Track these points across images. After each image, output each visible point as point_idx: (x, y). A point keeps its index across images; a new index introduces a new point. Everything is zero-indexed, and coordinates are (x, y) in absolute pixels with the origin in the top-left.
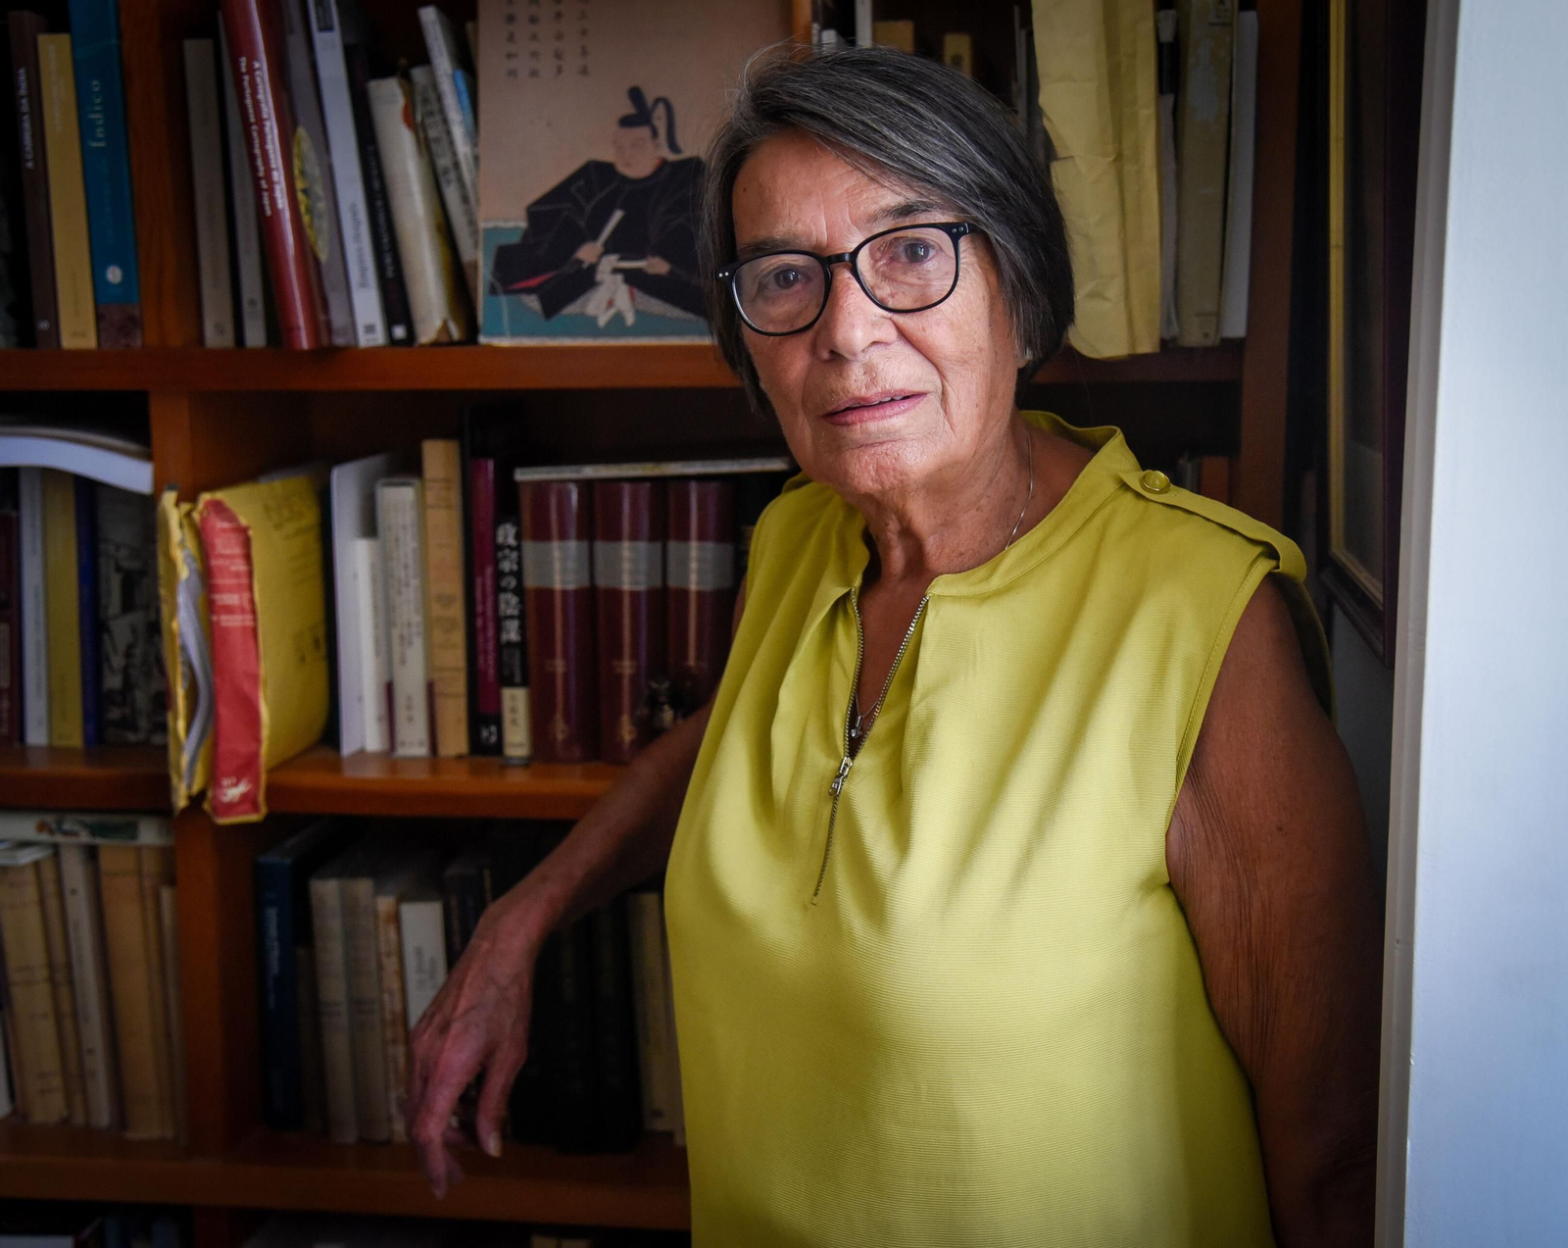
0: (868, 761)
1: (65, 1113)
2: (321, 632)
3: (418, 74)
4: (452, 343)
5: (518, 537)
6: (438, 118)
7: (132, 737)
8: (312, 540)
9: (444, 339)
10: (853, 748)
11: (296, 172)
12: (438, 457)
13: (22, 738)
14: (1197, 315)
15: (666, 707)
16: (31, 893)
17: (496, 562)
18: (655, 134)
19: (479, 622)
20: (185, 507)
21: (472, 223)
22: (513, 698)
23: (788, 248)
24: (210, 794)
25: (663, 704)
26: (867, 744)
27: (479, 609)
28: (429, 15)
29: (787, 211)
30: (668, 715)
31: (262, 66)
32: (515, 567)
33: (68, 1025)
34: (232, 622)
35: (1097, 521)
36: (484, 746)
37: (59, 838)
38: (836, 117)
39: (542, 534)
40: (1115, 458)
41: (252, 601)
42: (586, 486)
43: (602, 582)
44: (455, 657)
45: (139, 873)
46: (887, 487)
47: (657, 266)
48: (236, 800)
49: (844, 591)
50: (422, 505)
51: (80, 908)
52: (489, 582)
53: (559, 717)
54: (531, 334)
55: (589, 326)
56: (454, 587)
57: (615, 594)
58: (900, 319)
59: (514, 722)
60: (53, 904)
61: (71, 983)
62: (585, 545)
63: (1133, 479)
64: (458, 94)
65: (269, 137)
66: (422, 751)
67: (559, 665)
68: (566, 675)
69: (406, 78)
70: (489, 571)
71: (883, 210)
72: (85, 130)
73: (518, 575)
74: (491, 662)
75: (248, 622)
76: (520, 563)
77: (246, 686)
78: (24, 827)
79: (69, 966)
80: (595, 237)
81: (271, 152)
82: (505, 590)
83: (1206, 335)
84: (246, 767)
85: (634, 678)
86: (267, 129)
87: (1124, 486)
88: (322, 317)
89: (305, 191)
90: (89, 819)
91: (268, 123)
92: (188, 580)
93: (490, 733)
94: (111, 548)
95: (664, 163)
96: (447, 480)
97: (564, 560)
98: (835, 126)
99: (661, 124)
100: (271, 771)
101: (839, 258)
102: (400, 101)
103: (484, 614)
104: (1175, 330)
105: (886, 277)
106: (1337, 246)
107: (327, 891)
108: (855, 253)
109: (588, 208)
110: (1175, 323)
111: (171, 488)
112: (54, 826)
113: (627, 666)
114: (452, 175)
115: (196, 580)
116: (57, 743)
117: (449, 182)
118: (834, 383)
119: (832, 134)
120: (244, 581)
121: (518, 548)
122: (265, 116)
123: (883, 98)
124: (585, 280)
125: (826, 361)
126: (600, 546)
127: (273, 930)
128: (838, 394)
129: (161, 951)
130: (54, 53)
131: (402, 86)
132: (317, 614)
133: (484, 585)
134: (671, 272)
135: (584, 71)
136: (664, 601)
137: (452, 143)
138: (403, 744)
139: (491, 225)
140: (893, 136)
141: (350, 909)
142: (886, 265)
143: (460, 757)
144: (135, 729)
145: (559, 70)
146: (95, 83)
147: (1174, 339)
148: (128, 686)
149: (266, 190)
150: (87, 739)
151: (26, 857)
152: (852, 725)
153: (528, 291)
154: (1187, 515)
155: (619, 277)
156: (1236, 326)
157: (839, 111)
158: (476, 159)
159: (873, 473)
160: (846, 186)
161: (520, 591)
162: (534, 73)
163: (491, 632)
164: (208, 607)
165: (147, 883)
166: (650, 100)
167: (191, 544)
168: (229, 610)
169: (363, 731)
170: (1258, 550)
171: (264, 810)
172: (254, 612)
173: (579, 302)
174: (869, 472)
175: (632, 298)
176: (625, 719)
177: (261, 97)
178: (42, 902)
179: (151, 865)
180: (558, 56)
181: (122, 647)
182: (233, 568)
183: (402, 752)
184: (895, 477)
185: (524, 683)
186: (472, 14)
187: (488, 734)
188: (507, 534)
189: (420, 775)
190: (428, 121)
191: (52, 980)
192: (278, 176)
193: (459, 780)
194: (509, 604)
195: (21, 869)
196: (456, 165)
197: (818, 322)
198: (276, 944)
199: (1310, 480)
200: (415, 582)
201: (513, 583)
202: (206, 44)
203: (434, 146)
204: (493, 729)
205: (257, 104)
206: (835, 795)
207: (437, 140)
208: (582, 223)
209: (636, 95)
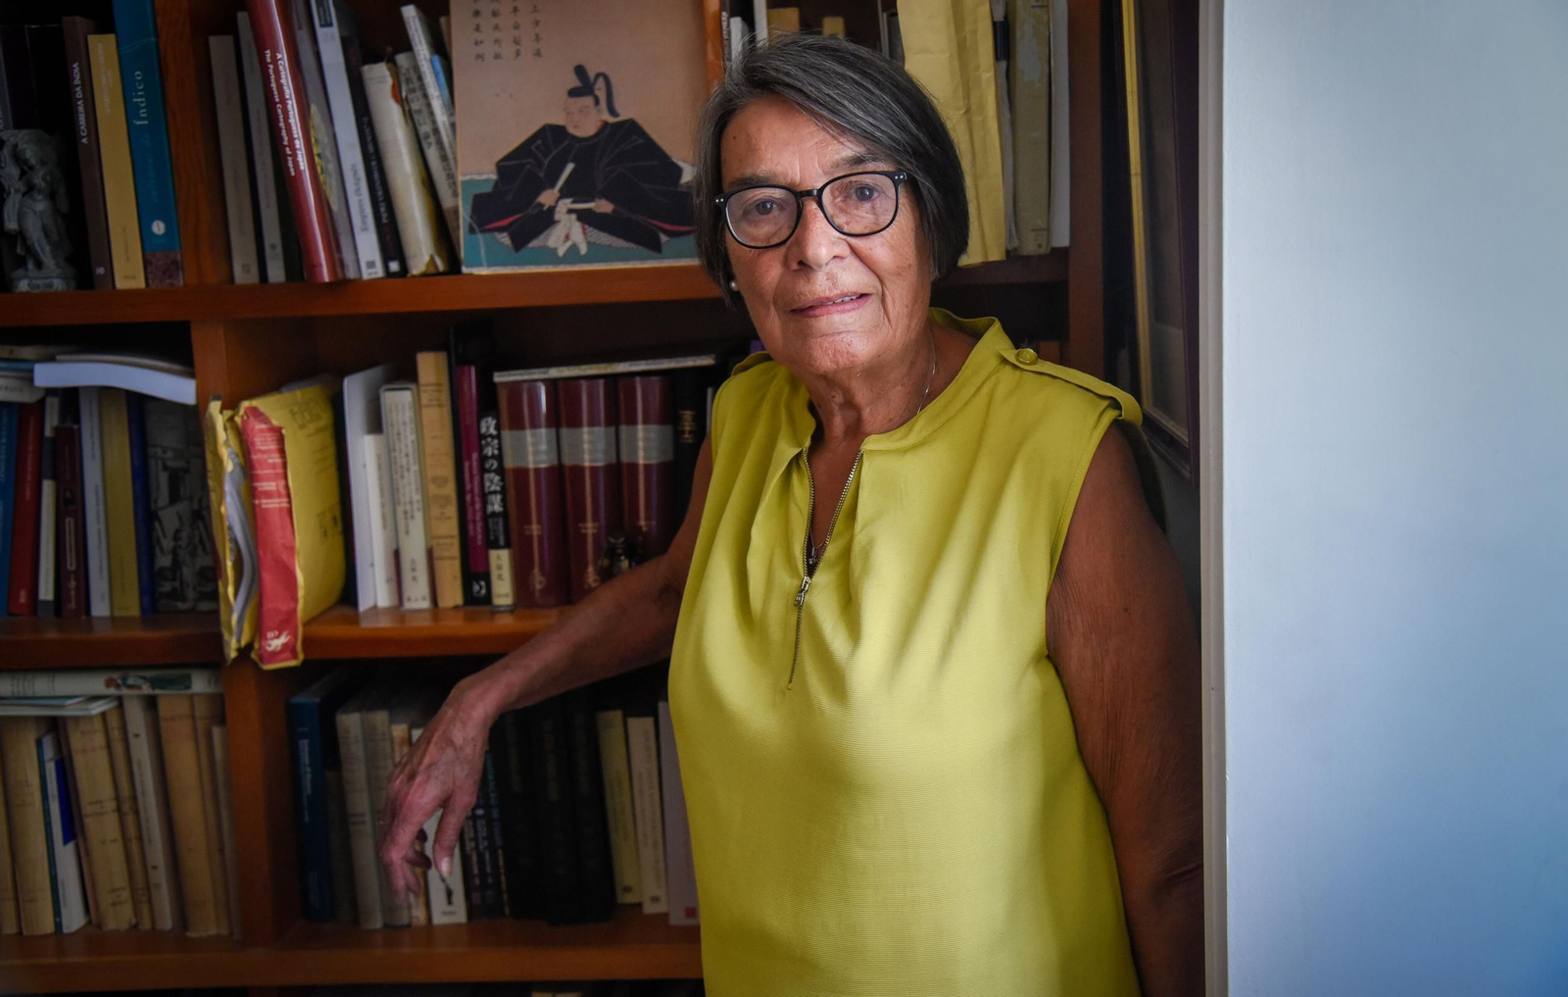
0: (824, 578)
1: (134, 921)
2: (338, 512)
3: (402, 59)
4: (439, 274)
5: (498, 427)
6: (419, 94)
7: (180, 605)
8: (327, 439)
9: (432, 270)
10: (811, 570)
11: (313, 140)
12: (430, 366)
13: (88, 611)
14: (1033, 230)
15: (623, 558)
16: (99, 739)
17: (481, 449)
18: (597, 102)
19: (468, 498)
20: (228, 413)
21: (451, 177)
22: (498, 558)
23: (769, 183)
24: (256, 646)
25: (621, 555)
26: (821, 565)
27: (468, 487)
28: (410, 12)
29: (769, 156)
30: (625, 564)
31: (283, 56)
32: (496, 452)
33: (134, 847)
34: (272, 504)
35: (986, 389)
36: (477, 599)
37: (124, 692)
38: (808, 89)
39: (517, 424)
40: (994, 341)
41: (287, 487)
42: (553, 385)
43: (567, 461)
44: (450, 527)
45: (193, 717)
46: (841, 367)
47: (603, 206)
48: (279, 648)
49: (797, 451)
50: (418, 405)
51: (142, 750)
52: (475, 464)
53: (536, 570)
54: (504, 264)
55: (551, 256)
56: (447, 470)
57: (578, 470)
58: (852, 240)
59: (500, 577)
60: (119, 748)
61: (137, 813)
62: (553, 431)
63: (1011, 354)
64: (436, 74)
65: (291, 113)
66: (426, 604)
67: (535, 529)
68: (540, 537)
69: (391, 61)
70: (475, 456)
71: (843, 159)
72: (130, 111)
73: (500, 458)
74: (479, 530)
75: (283, 502)
76: (500, 449)
77: (284, 556)
78: (96, 684)
79: (134, 798)
80: (552, 185)
81: (293, 125)
82: (489, 471)
83: (1040, 246)
84: (287, 622)
85: (596, 537)
86: (289, 107)
87: (1004, 361)
88: (336, 256)
89: (319, 155)
90: (149, 674)
91: (289, 102)
92: (232, 472)
93: (481, 587)
94: (159, 451)
95: (605, 124)
96: (439, 384)
97: (535, 444)
98: (809, 97)
99: (601, 94)
100: (307, 624)
101: (809, 193)
102: (390, 81)
103: (472, 491)
104: (1016, 243)
105: (842, 210)
106: (1136, 174)
107: (350, 722)
108: (821, 191)
109: (546, 162)
110: (1015, 238)
111: (217, 398)
112: (119, 681)
113: (590, 528)
114: (432, 139)
115: (239, 472)
116: (117, 614)
117: (430, 144)
118: (802, 287)
119: (807, 103)
120: (280, 471)
121: (498, 437)
122: (287, 97)
123: (843, 76)
124: (546, 220)
125: (795, 271)
126: (565, 432)
127: (305, 758)
128: (806, 296)
129: (214, 780)
130: (103, 51)
131: (389, 69)
132: (333, 498)
133: (471, 467)
134: (614, 211)
135: (538, 54)
136: (618, 473)
137: (432, 114)
138: (409, 599)
139: (468, 178)
140: (851, 107)
141: (370, 736)
142: (842, 201)
143: (456, 607)
144: (184, 599)
145: (518, 53)
146: (138, 73)
147: (1016, 249)
148: (177, 564)
149: (290, 156)
150: (143, 610)
151: (97, 708)
152: (809, 555)
153: (500, 230)
154: (1051, 379)
155: (574, 216)
156: (1062, 238)
157: (811, 85)
158: (453, 126)
159: (831, 356)
160: (816, 140)
161: (501, 471)
162: (497, 56)
163: (478, 506)
164: (250, 494)
165: (200, 724)
166: (592, 75)
167: (234, 442)
168: (268, 495)
169: (375, 591)
170: (1106, 403)
171: (301, 657)
172: (289, 495)
173: (542, 237)
174: (828, 355)
175: (585, 233)
176: (590, 569)
177: (283, 81)
178: (109, 746)
179: (201, 709)
180: (516, 42)
181: (170, 530)
182: (270, 461)
183: (408, 605)
184: (848, 359)
185: (508, 545)
186: (445, 10)
187: (478, 588)
188: (488, 425)
189: (425, 622)
190: (410, 97)
191: (119, 810)
192: (299, 144)
193: (455, 625)
194: (493, 482)
195: (90, 718)
196: (436, 131)
197: (791, 240)
198: (308, 769)
199: (1124, 355)
200: (414, 468)
201: (495, 465)
202: (229, 39)
203: (416, 117)
204: (483, 583)
205: (280, 87)
206: (799, 605)
207: (419, 112)
208: (542, 175)
209: (580, 71)
